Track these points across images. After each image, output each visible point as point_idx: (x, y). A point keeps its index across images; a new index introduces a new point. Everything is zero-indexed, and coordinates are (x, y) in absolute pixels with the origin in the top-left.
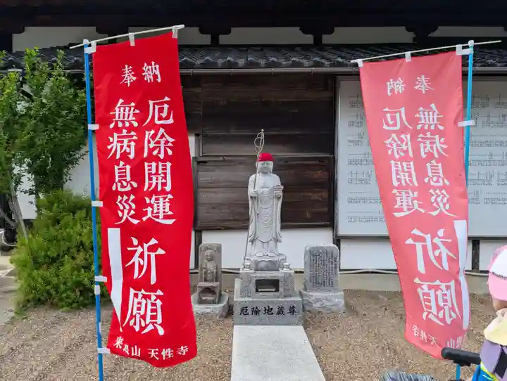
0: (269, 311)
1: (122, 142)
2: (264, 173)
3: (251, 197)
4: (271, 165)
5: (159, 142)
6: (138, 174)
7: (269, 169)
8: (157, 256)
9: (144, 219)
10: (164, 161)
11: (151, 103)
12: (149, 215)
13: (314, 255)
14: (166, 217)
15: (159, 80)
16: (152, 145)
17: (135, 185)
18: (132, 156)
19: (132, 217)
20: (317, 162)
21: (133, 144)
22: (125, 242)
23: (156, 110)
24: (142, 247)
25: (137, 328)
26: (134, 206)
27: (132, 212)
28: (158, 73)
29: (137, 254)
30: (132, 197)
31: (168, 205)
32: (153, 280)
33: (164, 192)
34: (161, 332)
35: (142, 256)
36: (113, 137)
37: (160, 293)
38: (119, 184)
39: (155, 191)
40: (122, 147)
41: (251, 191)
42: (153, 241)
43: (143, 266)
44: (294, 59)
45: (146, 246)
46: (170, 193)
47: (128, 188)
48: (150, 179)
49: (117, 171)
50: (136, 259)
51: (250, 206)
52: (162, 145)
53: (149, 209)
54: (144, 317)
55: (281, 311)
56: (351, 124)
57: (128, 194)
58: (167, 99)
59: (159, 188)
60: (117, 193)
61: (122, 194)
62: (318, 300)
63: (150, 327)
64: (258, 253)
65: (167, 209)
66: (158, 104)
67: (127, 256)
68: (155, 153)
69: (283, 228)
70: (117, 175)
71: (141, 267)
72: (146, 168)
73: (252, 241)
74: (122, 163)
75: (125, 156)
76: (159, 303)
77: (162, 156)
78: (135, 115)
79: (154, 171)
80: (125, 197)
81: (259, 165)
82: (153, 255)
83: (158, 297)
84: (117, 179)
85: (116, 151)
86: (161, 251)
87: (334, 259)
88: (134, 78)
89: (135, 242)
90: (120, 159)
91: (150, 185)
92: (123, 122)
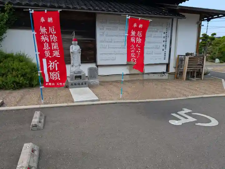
0: (79, 84)
1: (45, 38)
2: (75, 45)
3: (72, 53)
4: (77, 42)
5: (53, 38)
6: (50, 46)
7: (76, 44)
8: (57, 64)
9: (53, 56)
10: (56, 42)
11: (50, 27)
12: (54, 55)
13: (90, 70)
14: (58, 55)
15: (52, 22)
16: (52, 39)
17: (50, 48)
18: (48, 41)
19: (50, 56)
20: (90, 41)
21: (48, 38)
22: (48, 62)
23: (51, 30)
24: (52, 63)
25: (53, 79)
26: (49, 53)
27: (49, 55)
28: (52, 20)
29: (51, 64)
30: (49, 51)
31: (58, 53)
32: (57, 69)
33: (57, 50)
34: (59, 79)
35: (52, 65)
36: (42, 36)
37: (58, 72)
38: (45, 48)
39: (55, 50)
40: (45, 39)
41: (71, 51)
42: (56, 61)
43: (53, 67)
44: (82, 7)
45: (53, 63)
46: (59, 50)
47: (48, 49)
48: (53, 47)
49: (45, 45)
50: (50, 66)
51: (71, 56)
52: (55, 39)
53: (54, 54)
54: (55, 76)
55: (82, 84)
56: (101, 29)
57: (48, 50)
58: (53, 27)
59: (56, 49)
60: (45, 50)
61: (46, 50)
62: (92, 82)
63: (57, 78)
64: (74, 69)
65: (58, 54)
66: (51, 28)
67: (48, 65)
68: (53, 41)
69: (81, 63)
70: (45, 46)
71: (52, 68)
72: (52, 44)
73: (72, 66)
74: (46, 43)
75: (46, 41)
76: (59, 74)
77: (55, 41)
78: (46, 30)
79: (54, 45)
80: (47, 51)
81: (73, 42)
82: (56, 64)
83: (58, 73)
84: (45, 47)
85: (44, 40)
86: (58, 63)
87: (96, 71)
88: (44, 21)
89: (50, 62)
90: (45, 42)
91: (54, 48)
92: (43, 32)
